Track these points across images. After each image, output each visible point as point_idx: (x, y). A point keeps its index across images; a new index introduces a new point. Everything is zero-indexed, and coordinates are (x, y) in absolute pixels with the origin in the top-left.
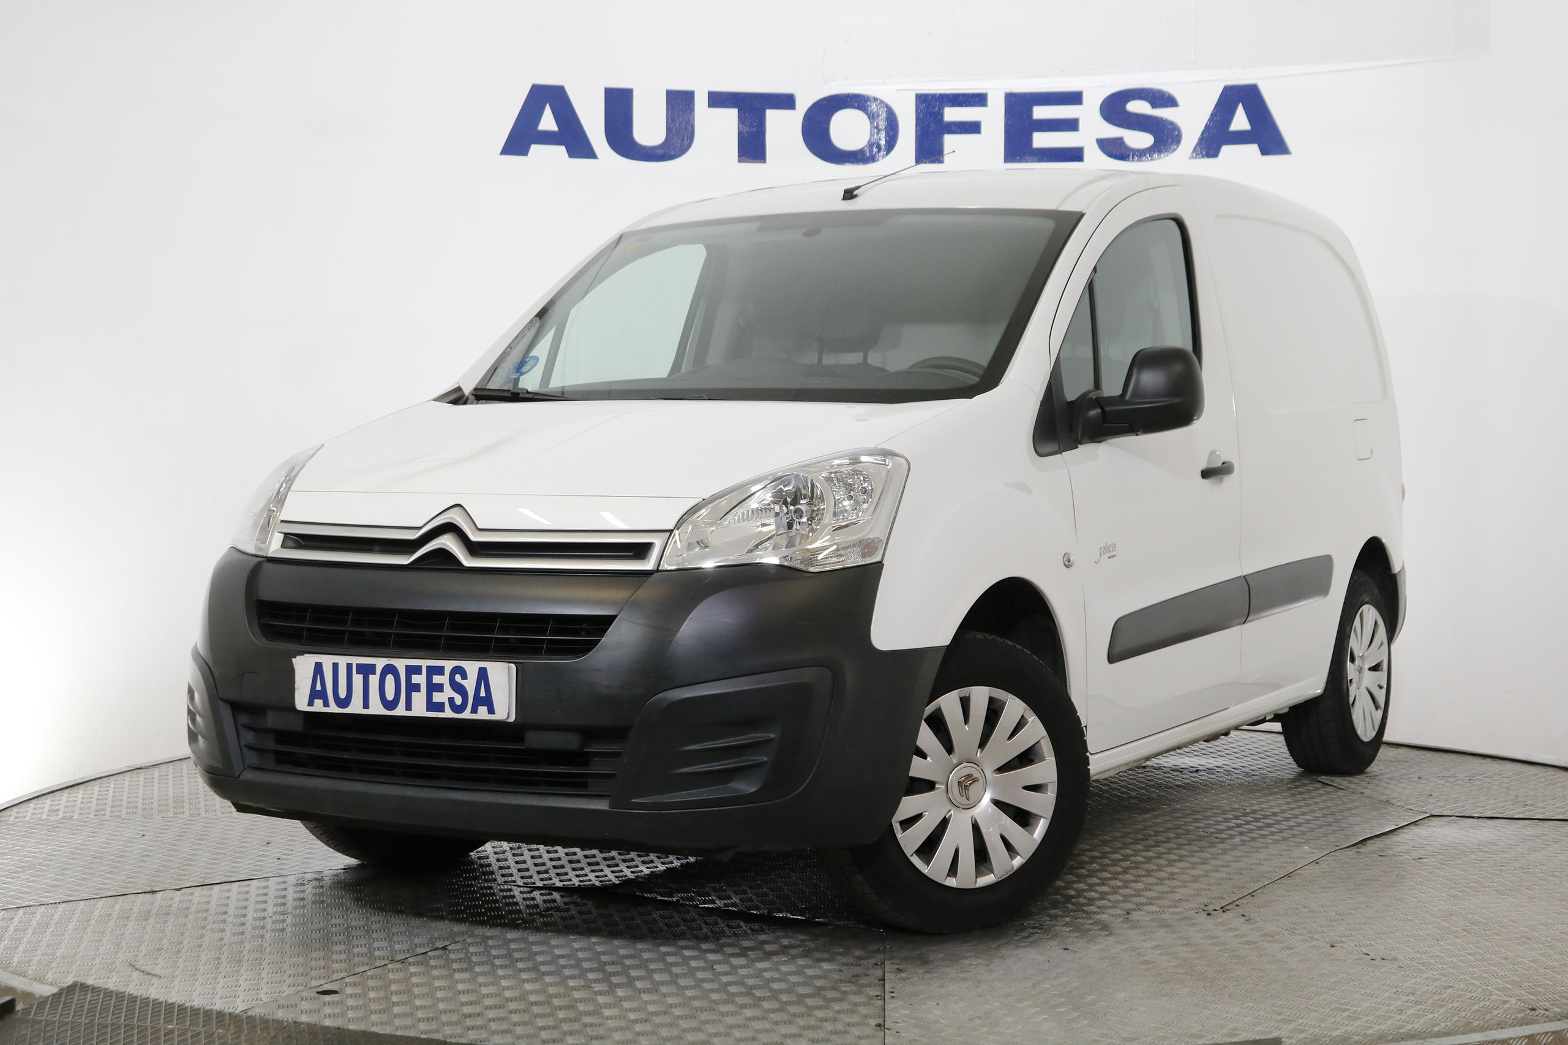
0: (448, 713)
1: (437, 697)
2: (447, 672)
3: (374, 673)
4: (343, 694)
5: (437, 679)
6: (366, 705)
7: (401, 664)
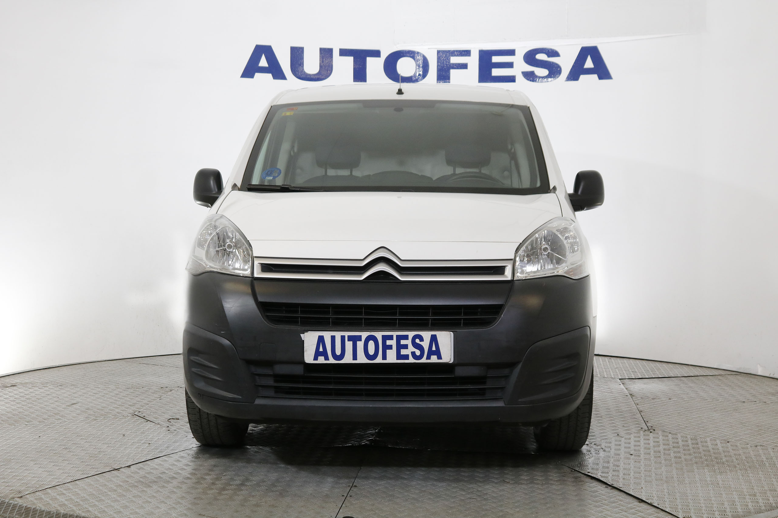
0: (411, 360)
1: (403, 352)
2: (410, 338)
3: (361, 340)
4: (338, 352)
5: (403, 342)
6: (355, 357)
7: (379, 335)
